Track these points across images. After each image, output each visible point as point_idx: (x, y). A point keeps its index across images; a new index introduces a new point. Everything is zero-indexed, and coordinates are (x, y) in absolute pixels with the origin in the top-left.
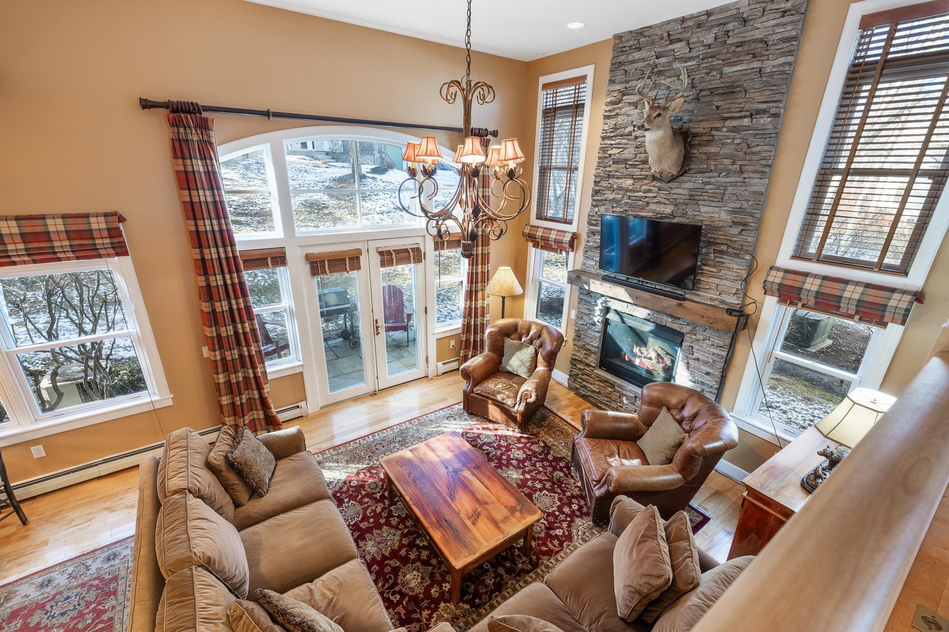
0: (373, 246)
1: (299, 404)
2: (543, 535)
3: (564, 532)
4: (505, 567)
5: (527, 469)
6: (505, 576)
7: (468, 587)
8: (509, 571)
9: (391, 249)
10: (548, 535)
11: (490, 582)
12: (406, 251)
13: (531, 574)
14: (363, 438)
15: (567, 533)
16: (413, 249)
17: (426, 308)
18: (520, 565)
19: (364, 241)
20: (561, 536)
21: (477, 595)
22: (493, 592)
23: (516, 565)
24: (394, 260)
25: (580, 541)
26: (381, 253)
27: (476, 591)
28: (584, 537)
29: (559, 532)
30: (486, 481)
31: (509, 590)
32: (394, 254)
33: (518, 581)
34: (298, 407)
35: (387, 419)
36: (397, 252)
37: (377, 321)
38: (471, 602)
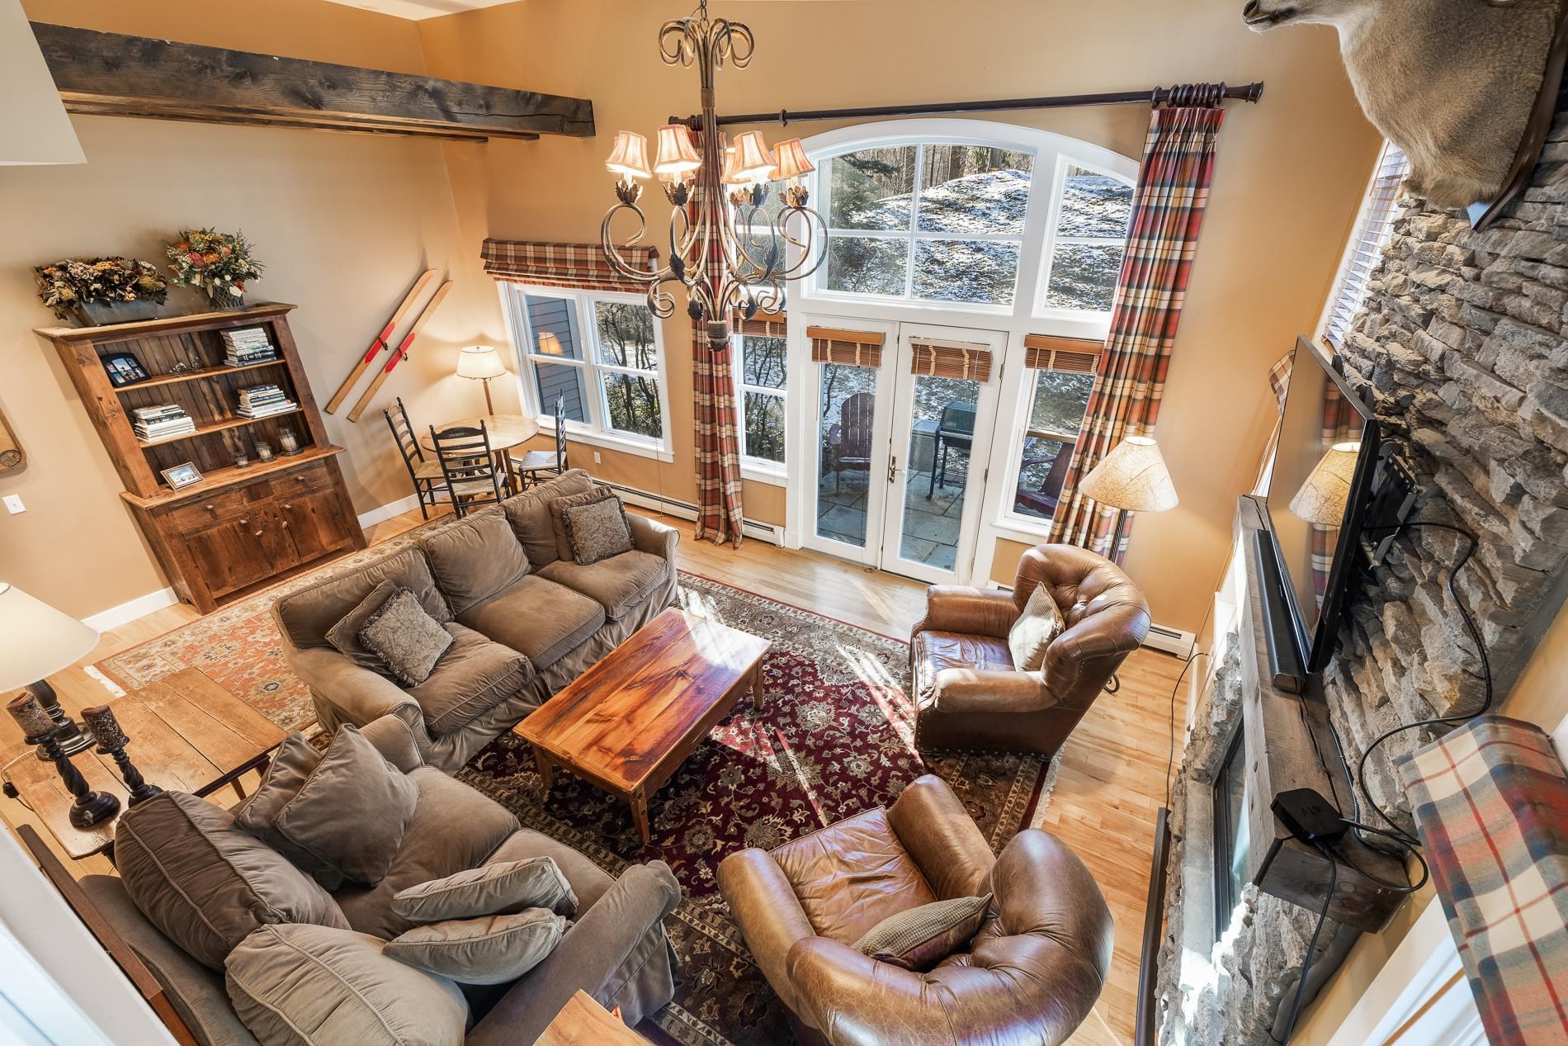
0: (908, 331)
1: (776, 528)
2: (690, 850)
3: (707, 880)
4: (614, 819)
5: (829, 789)
6: (600, 824)
7: (574, 790)
8: (610, 828)
9: (931, 344)
10: (692, 860)
11: (586, 811)
12: (958, 353)
13: (611, 856)
14: (772, 601)
15: (707, 885)
16: (972, 354)
17: (987, 471)
18: (623, 837)
19: (893, 322)
20: (699, 879)
21: (564, 804)
22: (572, 818)
23: (623, 831)
24: (933, 365)
25: (698, 911)
26: (915, 346)
27: (570, 800)
28: (711, 915)
29: (706, 873)
30: (676, 708)
31: (579, 836)
32: (934, 353)
33: (596, 842)
34: (772, 530)
35: (810, 597)
36: (941, 351)
37: (894, 459)
38: (552, 799)
